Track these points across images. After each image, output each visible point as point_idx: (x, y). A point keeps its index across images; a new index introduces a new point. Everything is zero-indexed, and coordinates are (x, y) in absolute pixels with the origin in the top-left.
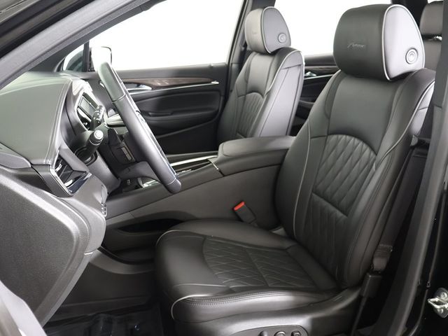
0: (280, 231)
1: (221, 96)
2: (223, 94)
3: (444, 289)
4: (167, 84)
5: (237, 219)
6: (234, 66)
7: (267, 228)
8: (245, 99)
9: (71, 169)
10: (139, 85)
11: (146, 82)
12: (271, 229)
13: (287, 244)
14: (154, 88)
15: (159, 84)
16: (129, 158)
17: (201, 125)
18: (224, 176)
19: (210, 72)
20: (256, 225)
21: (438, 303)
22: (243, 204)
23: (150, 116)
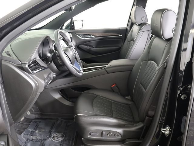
0: (129, 97)
1: (123, 41)
2: (123, 40)
3: (168, 125)
4: (101, 35)
5: (112, 91)
6: (129, 29)
7: (123, 95)
8: (130, 43)
9: (40, 66)
10: (90, 35)
11: (93, 34)
12: (126, 96)
13: (130, 103)
14: (96, 37)
15: (98, 35)
16: (60, 63)
17: (114, 52)
18: (108, 73)
19: (119, 31)
20: (120, 94)
21: (164, 131)
22: (115, 85)
23: (94, 48)
